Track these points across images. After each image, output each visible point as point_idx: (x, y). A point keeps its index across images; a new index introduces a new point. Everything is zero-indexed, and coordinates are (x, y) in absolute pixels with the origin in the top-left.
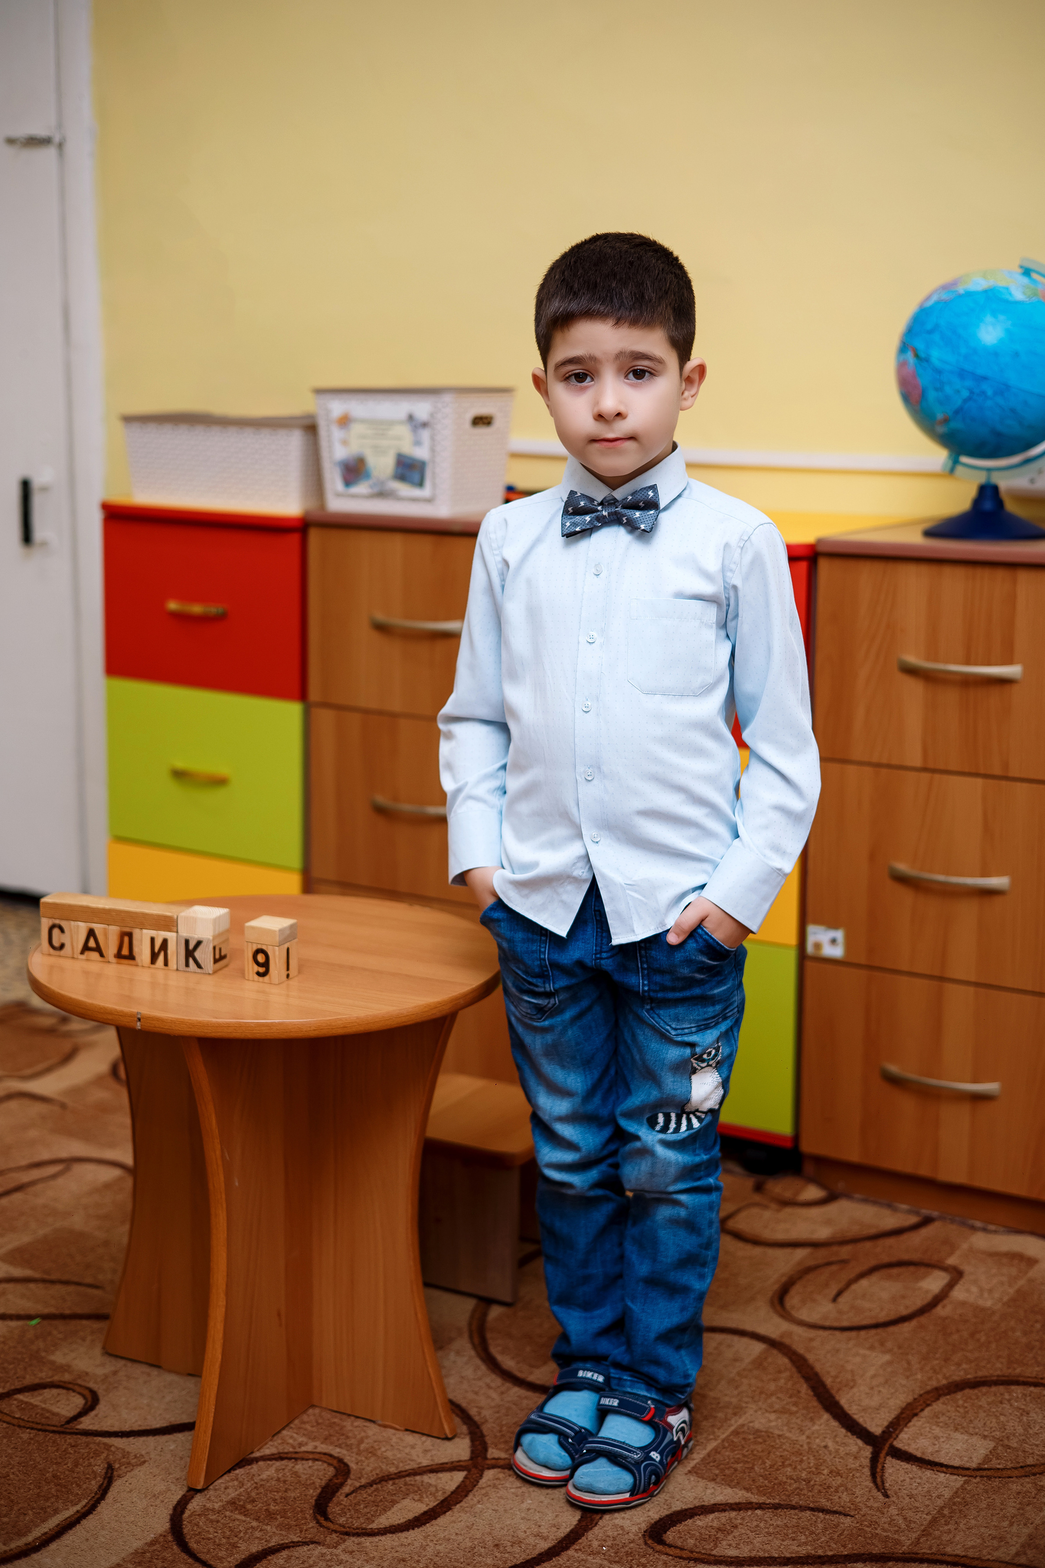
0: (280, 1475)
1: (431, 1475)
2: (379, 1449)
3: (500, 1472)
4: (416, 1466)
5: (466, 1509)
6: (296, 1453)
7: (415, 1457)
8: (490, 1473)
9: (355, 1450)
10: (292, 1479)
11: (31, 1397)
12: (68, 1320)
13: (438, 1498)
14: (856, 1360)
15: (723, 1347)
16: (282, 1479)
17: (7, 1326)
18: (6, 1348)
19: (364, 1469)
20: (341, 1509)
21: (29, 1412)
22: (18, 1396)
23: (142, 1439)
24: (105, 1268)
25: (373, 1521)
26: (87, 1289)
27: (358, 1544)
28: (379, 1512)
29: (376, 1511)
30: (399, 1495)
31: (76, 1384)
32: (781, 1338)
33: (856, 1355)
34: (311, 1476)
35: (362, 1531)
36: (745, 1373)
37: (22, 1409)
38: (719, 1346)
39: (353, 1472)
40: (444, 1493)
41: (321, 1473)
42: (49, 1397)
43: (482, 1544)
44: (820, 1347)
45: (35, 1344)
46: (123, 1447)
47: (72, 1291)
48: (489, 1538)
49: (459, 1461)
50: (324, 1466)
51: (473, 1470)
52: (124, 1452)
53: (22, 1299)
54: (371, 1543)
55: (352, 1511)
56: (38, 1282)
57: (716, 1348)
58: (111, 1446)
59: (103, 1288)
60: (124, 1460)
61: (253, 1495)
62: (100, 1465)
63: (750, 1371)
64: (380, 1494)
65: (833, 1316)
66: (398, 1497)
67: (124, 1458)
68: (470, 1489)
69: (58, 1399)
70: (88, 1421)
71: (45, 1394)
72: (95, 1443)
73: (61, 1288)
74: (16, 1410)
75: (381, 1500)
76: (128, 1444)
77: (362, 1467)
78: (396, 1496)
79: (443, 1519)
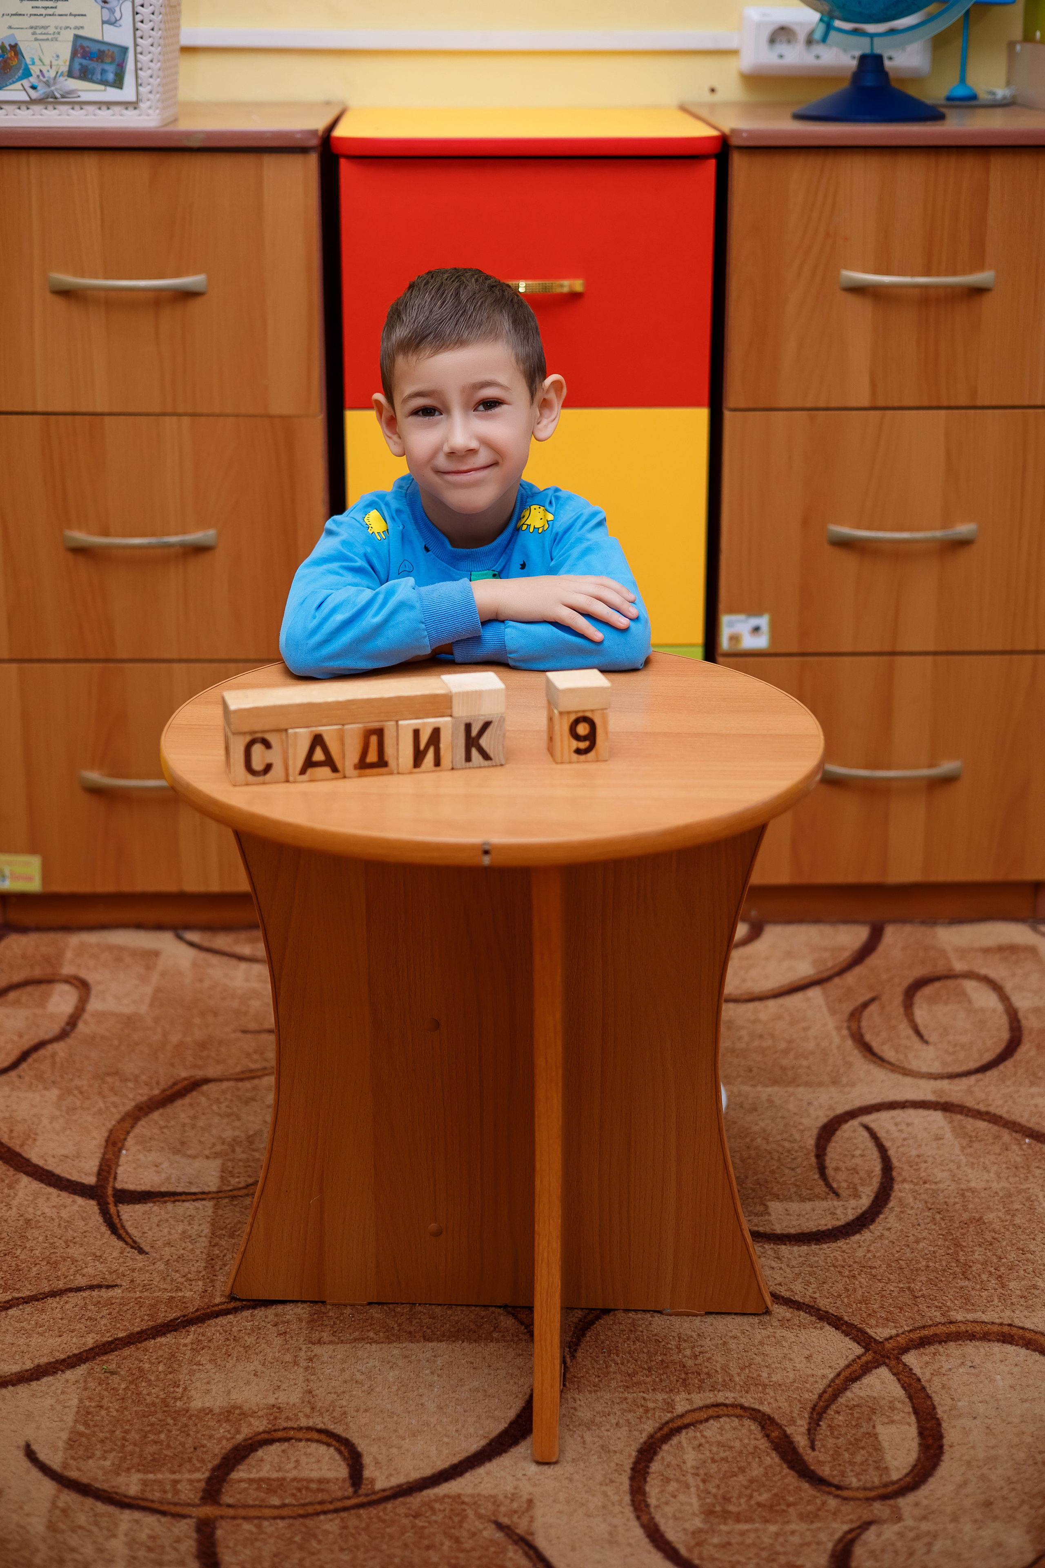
0: (708, 1454)
1: (856, 1387)
2: (759, 1376)
3: (921, 1355)
4: (826, 1382)
5: (953, 1412)
6: (681, 1416)
7: (810, 1372)
8: (911, 1359)
9: (738, 1388)
10: (728, 1453)
11: (255, 1470)
12: (139, 1345)
13: (906, 1410)
14: (1039, 1101)
15: (903, 1127)
16: (717, 1457)
17: (67, 1381)
18: (115, 1413)
19: (780, 1408)
20: (832, 1468)
21: (285, 1492)
22: (234, 1475)
23: (481, 1471)
24: (79, 1258)
25: (886, 1468)
26: (95, 1293)
27: (917, 1505)
28: (875, 1454)
29: (870, 1455)
30: (864, 1425)
31: (285, 1429)
32: (941, 1097)
33: (1033, 1096)
34: (741, 1441)
35: (896, 1486)
36: (969, 1150)
37: (270, 1491)
38: (900, 1127)
39: (776, 1417)
40: (903, 1403)
41: (744, 1431)
42: (277, 1460)
43: (1033, 1450)
44: (990, 1098)
45: (145, 1392)
46: (476, 1491)
47: (81, 1303)
48: (1030, 1440)
49: (859, 1357)
50: (736, 1422)
51: (887, 1361)
52: (488, 1498)
53: (30, 1336)
54: (926, 1497)
55: (847, 1465)
56: (18, 1305)
57: (901, 1131)
58: (459, 1496)
59: (116, 1286)
60: (503, 1509)
61: (714, 1491)
62: (485, 1528)
63: (971, 1147)
64: (843, 1432)
65: (949, 1059)
66: (865, 1427)
67: (498, 1506)
68: (920, 1387)
69: (293, 1459)
70: (377, 1474)
71: (265, 1457)
72: (435, 1501)
73: (58, 1303)
74: (262, 1495)
75: (855, 1439)
76: (475, 1485)
77: (774, 1406)
78: (862, 1427)
79: (951, 1435)
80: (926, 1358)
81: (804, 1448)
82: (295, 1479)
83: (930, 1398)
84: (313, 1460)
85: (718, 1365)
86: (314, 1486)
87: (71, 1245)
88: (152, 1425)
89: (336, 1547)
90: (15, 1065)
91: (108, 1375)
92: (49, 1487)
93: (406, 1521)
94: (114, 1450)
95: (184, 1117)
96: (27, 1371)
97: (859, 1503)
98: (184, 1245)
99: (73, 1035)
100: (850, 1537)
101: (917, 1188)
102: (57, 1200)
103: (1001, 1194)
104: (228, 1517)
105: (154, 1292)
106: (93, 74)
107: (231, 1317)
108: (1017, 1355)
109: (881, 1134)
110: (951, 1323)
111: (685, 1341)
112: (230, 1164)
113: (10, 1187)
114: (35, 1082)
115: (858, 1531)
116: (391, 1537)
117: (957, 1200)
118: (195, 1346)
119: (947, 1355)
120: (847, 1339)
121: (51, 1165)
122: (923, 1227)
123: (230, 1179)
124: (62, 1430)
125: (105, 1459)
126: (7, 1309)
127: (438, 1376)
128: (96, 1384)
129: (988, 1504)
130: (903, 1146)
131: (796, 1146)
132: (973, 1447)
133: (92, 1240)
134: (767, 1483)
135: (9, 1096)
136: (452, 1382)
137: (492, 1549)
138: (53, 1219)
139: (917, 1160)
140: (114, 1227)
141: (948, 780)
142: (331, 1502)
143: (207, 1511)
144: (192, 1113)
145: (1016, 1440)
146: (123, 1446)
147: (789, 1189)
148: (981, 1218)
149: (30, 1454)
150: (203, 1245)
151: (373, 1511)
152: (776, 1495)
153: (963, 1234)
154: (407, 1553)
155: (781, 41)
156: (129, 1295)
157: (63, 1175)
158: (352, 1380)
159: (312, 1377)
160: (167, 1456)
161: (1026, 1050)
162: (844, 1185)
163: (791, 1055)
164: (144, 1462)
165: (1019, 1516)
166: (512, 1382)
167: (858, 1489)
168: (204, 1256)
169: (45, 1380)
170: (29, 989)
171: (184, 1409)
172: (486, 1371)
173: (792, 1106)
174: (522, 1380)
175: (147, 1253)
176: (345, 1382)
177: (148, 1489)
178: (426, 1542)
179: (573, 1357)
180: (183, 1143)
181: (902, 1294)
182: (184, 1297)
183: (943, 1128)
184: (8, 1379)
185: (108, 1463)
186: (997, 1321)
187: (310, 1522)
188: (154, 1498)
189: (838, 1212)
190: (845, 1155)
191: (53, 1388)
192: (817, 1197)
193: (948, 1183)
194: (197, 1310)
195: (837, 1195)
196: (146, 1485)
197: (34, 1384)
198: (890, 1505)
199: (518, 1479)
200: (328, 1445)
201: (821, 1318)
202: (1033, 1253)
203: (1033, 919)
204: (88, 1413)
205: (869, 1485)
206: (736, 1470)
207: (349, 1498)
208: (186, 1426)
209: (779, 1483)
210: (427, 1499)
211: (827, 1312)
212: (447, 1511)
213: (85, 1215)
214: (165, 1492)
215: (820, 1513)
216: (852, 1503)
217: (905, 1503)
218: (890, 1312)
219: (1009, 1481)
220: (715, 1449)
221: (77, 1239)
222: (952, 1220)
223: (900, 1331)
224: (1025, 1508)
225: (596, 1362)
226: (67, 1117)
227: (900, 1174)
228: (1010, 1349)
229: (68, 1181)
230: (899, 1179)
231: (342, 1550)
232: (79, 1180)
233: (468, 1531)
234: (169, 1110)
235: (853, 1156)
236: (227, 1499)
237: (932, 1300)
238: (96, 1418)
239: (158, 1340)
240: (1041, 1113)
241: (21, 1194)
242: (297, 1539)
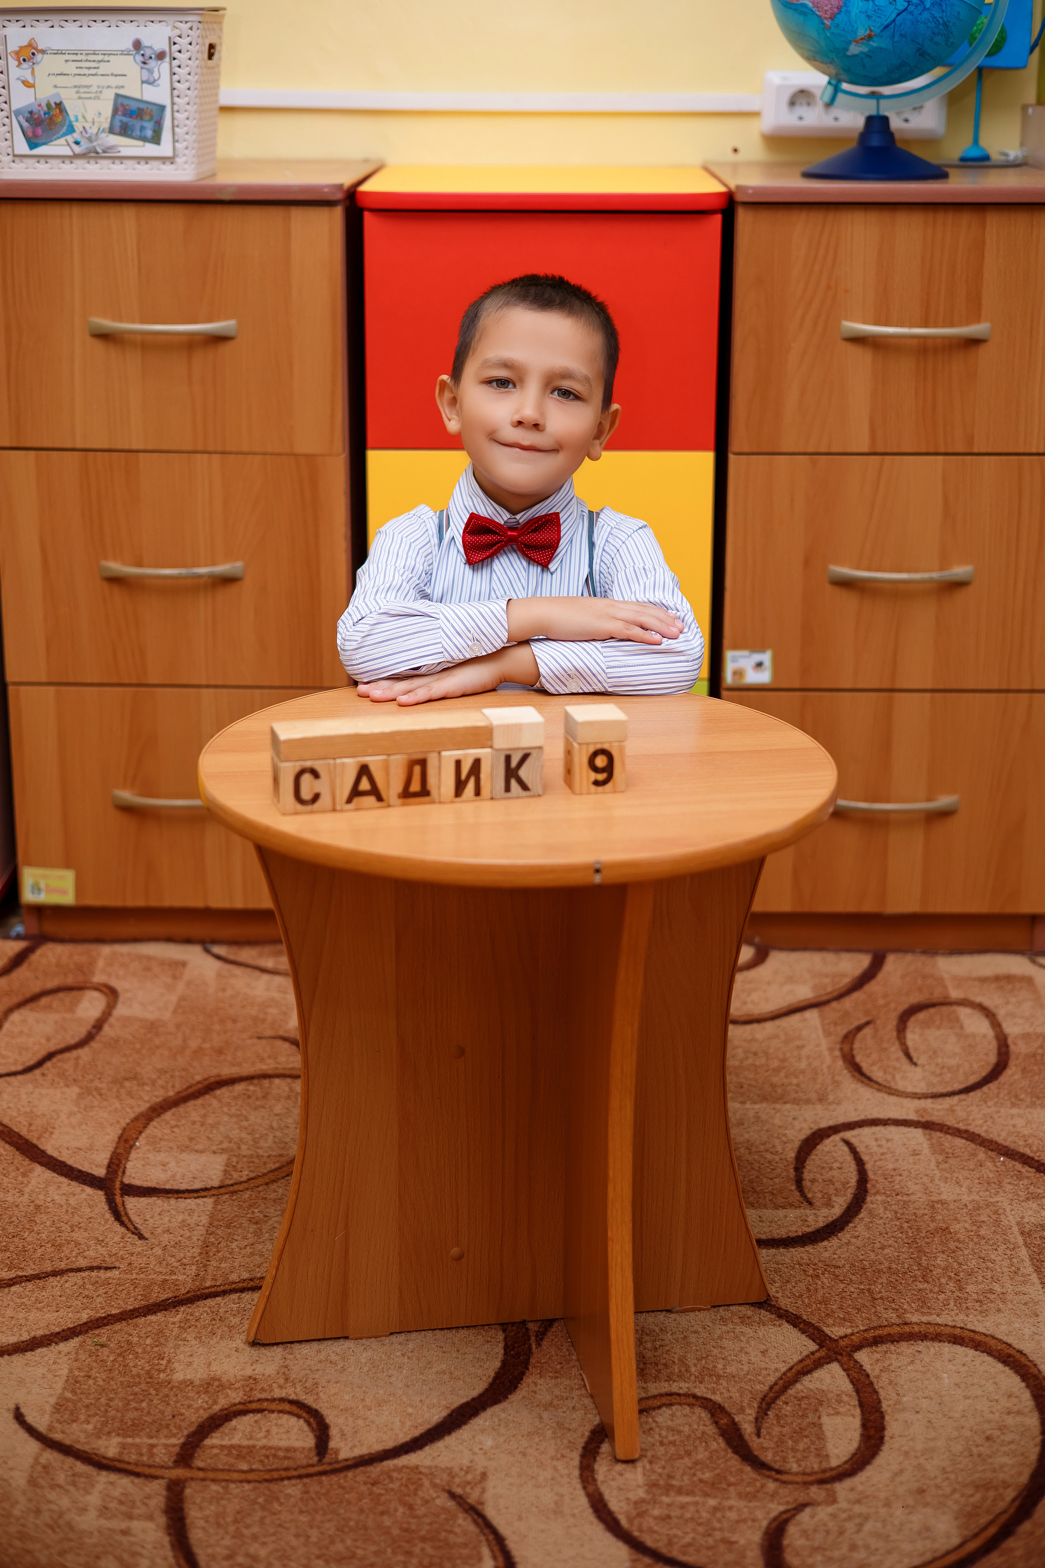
1: (806, 1379)
8: (863, 1357)
9: (693, 1378)
10: (676, 1437)
11: (227, 1438)
12: (130, 1321)
13: (852, 1403)
14: (1020, 1122)
15: (884, 1142)
16: (665, 1441)
17: (60, 1353)
18: (101, 1383)
19: (731, 1397)
20: (775, 1454)
21: (254, 1458)
22: (208, 1442)
23: (440, 1445)
24: (82, 1241)
25: (827, 1456)
26: (94, 1274)
27: (852, 1489)
28: (817, 1442)
29: (813, 1443)
30: (810, 1415)
31: (259, 1400)
32: (923, 1117)
33: (1012, 1117)
34: (690, 1426)
35: (834, 1472)
36: (944, 1166)
37: (239, 1457)
38: (879, 1143)
39: (726, 1406)
40: (850, 1396)
41: (694, 1418)
42: (249, 1429)
43: (971, 1443)
44: (971, 1118)
45: (131, 1364)
46: (433, 1464)
47: (80, 1282)
48: (969, 1434)
49: (813, 1353)
50: (687, 1410)
51: (839, 1357)
52: (443, 1470)
53: (29, 1311)
54: (862, 1483)
55: (789, 1452)
56: (21, 1282)
57: (879, 1146)
58: (417, 1467)
59: (115, 1267)
60: (457, 1480)
61: (660, 1471)
62: (438, 1497)
63: (946, 1162)
64: (789, 1421)
65: (935, 1080)
66: (811, 1418)
67: (453, 1477)
68: (867, 1382)
69: (264, 1429)
70: (342, 1444)
71: (238, 1427)
72: (394, 1470)
73: (59, 1282)
74: (232, 1460)
75: (800, 1428)
76: (434, 1458)
77: (725, 1395)
78: (808, 1417)
79: (893, 1427)
80: (878, 1356)
81: (749, 1435)
82: (263, 1447)
83: (876, 1392)
84: (283, 1430)
85: (676, 1356)
86: (281, 1454)
87: (76, 1229)
88: (136, 1394)
89: (296, 1510)
90: (39, 1064)
91: (98, 1347)
92: (34, 1446)
93: (364, 1488)
94: (97, 1414)
95: (195, 1116)
96: (23, 1342)
97: (797, 1486)
98: (182, 1232)
99: (98, 1038)
100: (785, 1516)
101: (889, 1199)
102: (67, 1188)
103: (970, 1207)
104: (197, 1479)
105: (150, 1274)
106: (132, 131)
107: (219, 1299)
108: (966, 1356)
109: (861, 1149)
110: (906, 1324)
111: (647, 1334)
112: (234, 1159)
113: (24, 1175)
114: (57, 1079)
115: (793, 1512)
116: (349, 1502)
117: (926, 1212)
118: (182, 1325)
119: (898, 1354)
120: (804, 1336)
121: (65, 1157)
122: (890, 1234)
123: (233, 1173)
124: (51, 1395)
125: (88, 1423)
126: (11, 1286)
127: (409, 1358)
128: (87, 1356)
129: (921, 1491)
130: (881, 1160)
131: (777, 1158)
132: (912, 1439)
133: (96, 1226)
134: (711, 1465)
135: (32, 1093)
136: (420, 1365)
137: (443, 1516)
138: (61, 1206)
139: (892, 1173)
140: (118, 1215)
141: (945, 814)
142: (295, 1469)
143: (180, 1473)
144: (203, 1112)
145: (955, 1434)
146: (107, 1411)
147: (765, 1197)
148: (947, 1228)
149: (19, 1417)
150: (200, 1233)
151: (334, 1478)
152: (718, 1475)
153: (927, 1243)
154: (362, 1517)
155: (801, 104)
156: (126, 1276)
157: (75, 1166)
158: (327, 1360)
159: (290, 1356)
160: (146, 1421)
161: (1011, 1073)
162: (820, 1195)
163: (782, 1074)
164: (124, 1426)
165: (950, 1503)
166: (477, 1365)
167: (797, 1474)
168: (200, 1243)
169: (39, 1350)
170: (61, 995)
171: (166, 1381)
172: (454, 1355)
173: (777, 1121)
174: (488, 1363)
175: (147, 1239)
176: (320, 1362)
177: (126, 1451)
178: (381, 1508)
179: (539, 1345)
180: (191, 1139)
181: (861, 1295)
182: (177, 1280)
183: (921, 1144)
184: (4, 1349)
185: (90, 1427)
186: (950, 1324)
187: (274, 1487)
188: (131, 1461)
189: (809, 1219)
190: (823, 1168)
191: (46, 1358)
192: (791, 1205)
193: (919, 1195)
194: (188, 1292)
195: (810, 1203)
196: (124, 1448)
197: (29, 1354)
198: (827, 1490)
199: (475, 1454)
200: (299, 1417)
201: (780, 1316)
202: (993, 1262)
203: (1032, 952)
204: (77, 1382)
205: (808, 1470)
206: (682, 1453)
207: (313, 1466)
208: (167, 1396)
209: (722, 1466)
210: (386, 1469)
211: (787, 1311)
212: (404, 1480)
213: (91, 1203)
214: (141, 1455)
215: (758, 1494)
216: (790, 1486)
217: (841, 1488)
218: (848, 1313)
219: (944, 1470)
220: (664, 1433)
221: (83, 1224)
222: (919, 1230)
223: (856, 1331)
224: (957, 1496)
225: (561, 1350)
226: (84, 1113)
227: (874, 1186)
228: (960, 1349)
229: (80, 1171)
230: (873, 1191)
231: (301, 1512)
232: (90, 1171)
233: (422, 1498)
234: (181, 1109)
235: (831, 1169)
236: (199, 1463)
237: (890, 1302)
238: (82, 1386)
239: (149, 1317)
240: (1019, 1133)
241: (33, 1182)
242: (261, 1500)
